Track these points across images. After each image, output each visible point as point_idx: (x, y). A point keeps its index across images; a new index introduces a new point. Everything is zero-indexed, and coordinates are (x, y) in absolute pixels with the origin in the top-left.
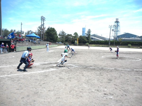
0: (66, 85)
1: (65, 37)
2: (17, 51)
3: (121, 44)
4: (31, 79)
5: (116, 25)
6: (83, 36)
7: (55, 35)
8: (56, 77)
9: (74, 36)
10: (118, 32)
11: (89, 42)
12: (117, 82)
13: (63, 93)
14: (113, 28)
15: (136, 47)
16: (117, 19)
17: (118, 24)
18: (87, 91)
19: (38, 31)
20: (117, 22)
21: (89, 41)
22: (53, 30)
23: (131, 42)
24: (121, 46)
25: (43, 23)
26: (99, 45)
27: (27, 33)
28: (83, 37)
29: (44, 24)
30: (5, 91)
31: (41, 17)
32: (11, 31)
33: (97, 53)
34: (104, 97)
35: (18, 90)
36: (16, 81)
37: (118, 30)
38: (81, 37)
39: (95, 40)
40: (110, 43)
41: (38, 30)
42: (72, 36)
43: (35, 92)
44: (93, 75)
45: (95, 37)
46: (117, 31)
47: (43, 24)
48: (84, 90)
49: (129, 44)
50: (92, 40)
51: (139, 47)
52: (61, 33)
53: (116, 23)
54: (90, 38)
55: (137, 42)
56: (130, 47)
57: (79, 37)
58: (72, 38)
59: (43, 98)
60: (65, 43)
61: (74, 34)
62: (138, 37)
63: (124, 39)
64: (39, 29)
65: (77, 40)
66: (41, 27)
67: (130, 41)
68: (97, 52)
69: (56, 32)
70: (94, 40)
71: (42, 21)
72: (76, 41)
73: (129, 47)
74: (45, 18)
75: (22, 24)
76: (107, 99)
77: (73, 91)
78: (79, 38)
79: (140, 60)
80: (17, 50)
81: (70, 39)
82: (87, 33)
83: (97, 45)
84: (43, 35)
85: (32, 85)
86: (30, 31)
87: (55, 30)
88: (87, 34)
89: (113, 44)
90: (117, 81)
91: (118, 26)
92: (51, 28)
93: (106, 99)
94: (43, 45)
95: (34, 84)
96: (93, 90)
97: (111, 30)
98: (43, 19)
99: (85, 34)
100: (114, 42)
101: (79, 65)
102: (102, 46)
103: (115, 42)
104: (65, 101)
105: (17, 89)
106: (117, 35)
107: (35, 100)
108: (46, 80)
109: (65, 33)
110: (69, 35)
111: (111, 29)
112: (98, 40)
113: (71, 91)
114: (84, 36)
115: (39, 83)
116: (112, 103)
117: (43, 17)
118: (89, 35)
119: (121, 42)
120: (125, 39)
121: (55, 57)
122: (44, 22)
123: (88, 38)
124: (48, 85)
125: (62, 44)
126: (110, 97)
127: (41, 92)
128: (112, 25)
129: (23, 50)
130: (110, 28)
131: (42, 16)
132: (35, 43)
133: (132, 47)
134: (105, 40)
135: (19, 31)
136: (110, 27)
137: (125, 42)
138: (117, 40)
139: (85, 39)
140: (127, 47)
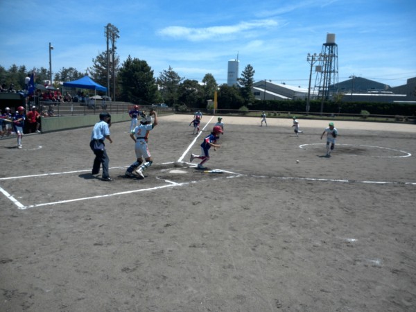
0: (233, 229)
1: (176, 89)
2: (43, 130)
3: (342, 111)
4: (123, 214)
5: (327, 53)
6: (231, 85)
7: (149, 83)
8: (192, 205)
9: (203, 87)
10: (332, 74)
11: (250, 104)
12: (372, 218)
13: (235, 251)
14: (317, 64)
15: (385, 119)
16: (330, 37)
17: (332, 52)
18: (300, 245)
19: (96, 71)
20: (330, 44)
21: (250, 102)
22: (143, 68)
23: (369, 104)
24: (341, 115)
25: (113, 46)
26: (277, 114)
27: (60, 75)
28: (229, 88)
29: (116, 48)
30: (61, 250)
31: (107, 27)
32: (10, 70)
33: (279, 135)
34: (358, 263)
35: (100, 247)
36: (82, 220)
37: (332, 70)
38: (224, 88)
39: (266, 99)
40: (308, 108)
41: (97, 66)
42: (199, 85)
43: (155, 251)
44: (296, 199)
45: (265, 89)
46: (330, 72)
47: (113, 50)
48: (292, 244)
49: (363, 111)
50: (258, 98)
51: (393, 120)
52: (165, 75)
53: (328, 47)
54: (253, 91)
55: (387, 105)
56: (365, 117)
57: (219, 89)
58: (199, 93)
59: (185, 267)
60: (177, 107)
61: (204, 81)
62: (390, 89)
63: (350, 94)
64: (100, 65)
65: (213, 99)
66: (107, 59)
67: (368, 102)
68: (280, 133)
69: (152, 73)
70: (263, 99)
71: (110, 40)
72: (211, 100)
73: (364, 119)
74: (116, 29)
75: (51, 48)
76: (366, 266)
77: (261, 246)
78: (218, 92)
79: (410, 155)
80: (44, 128)
81: (191, 94)
82: (242, 77)
83: (272, 114)
84: (111, 81)
85: (134, 231)
86: (71, 69)
87: (149, 68)
88: (244, 80)
89: (319, 110)
90: (372, 216)
91: (332, 57)
92: (136, 61)
93: (364, 268)
94: (117, 111)
95: (138, 227)
96: (318, 244)
97: (314, 68)
98: (111, 33)
99: (238, 79)
100: (320, 104)
101: (245, 172)
102: (286, 115)
103: (325, 104)
104: (253, 276)
105: (96, 244)
106: (329, 83)
107: (165, 275)
108: (168, 216)
109: (179, 78)
110: (188, 83)
111: (312, 65)
112: (273, 99)
113: (255, 246)
114: (233, 87)
115: (152, 224)
116: (384, 278)
117: (112, 26)
118: (249, 82)
119: (342, 103)
120: (353, 94)
121: (163, 148)
122: (114, 41)
123: (245, 91)
124: (182, 229)
125: (170, 109)
126: (374, 261)
127: (170, 251)
128: (315, 54)
129: (61, 128)
130: (310, 62)
131: (109, 25)
132: (94, 105)
133: (373, 119)
134: (294, 97)
135: (36, 71)
136: (311, 58)
137: (352, 104)
138: (330, 99)
139: (236, 95)
140: (358, 118)
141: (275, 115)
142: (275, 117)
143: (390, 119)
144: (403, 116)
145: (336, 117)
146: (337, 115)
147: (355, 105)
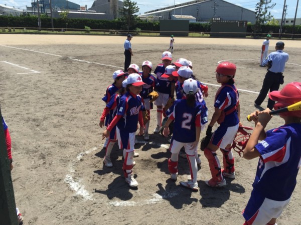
3: (69, 27)
15: (103, 33)
23: (89, 21)
26: (12, 30)
49: (85, 27)
51: (109, 31)
55: (101, 21)
56: (88, 31)
67: (87, 19)
73: (88, 33)
83: (7, 30)
89: (50, 26)
102: (22, 31)
119: (67, 20)
137: (76, 20)
140: (83, 32)
141: (10, 31)
142: (10, 32)
143: (107, 33)
144: (115, 31)
145: (66, 32)
146: (65, 30)
147: (78, 21)
